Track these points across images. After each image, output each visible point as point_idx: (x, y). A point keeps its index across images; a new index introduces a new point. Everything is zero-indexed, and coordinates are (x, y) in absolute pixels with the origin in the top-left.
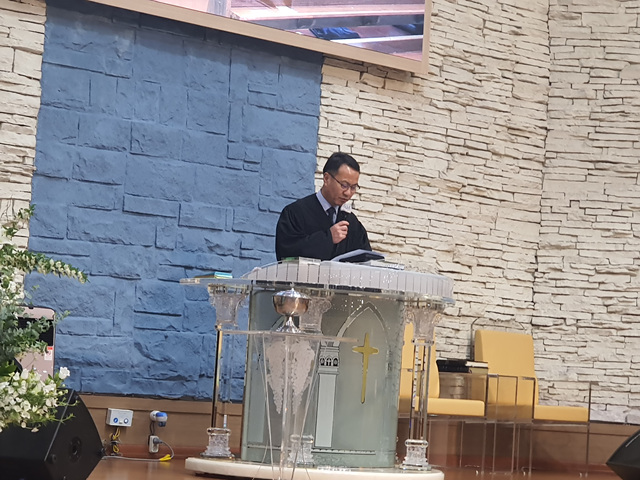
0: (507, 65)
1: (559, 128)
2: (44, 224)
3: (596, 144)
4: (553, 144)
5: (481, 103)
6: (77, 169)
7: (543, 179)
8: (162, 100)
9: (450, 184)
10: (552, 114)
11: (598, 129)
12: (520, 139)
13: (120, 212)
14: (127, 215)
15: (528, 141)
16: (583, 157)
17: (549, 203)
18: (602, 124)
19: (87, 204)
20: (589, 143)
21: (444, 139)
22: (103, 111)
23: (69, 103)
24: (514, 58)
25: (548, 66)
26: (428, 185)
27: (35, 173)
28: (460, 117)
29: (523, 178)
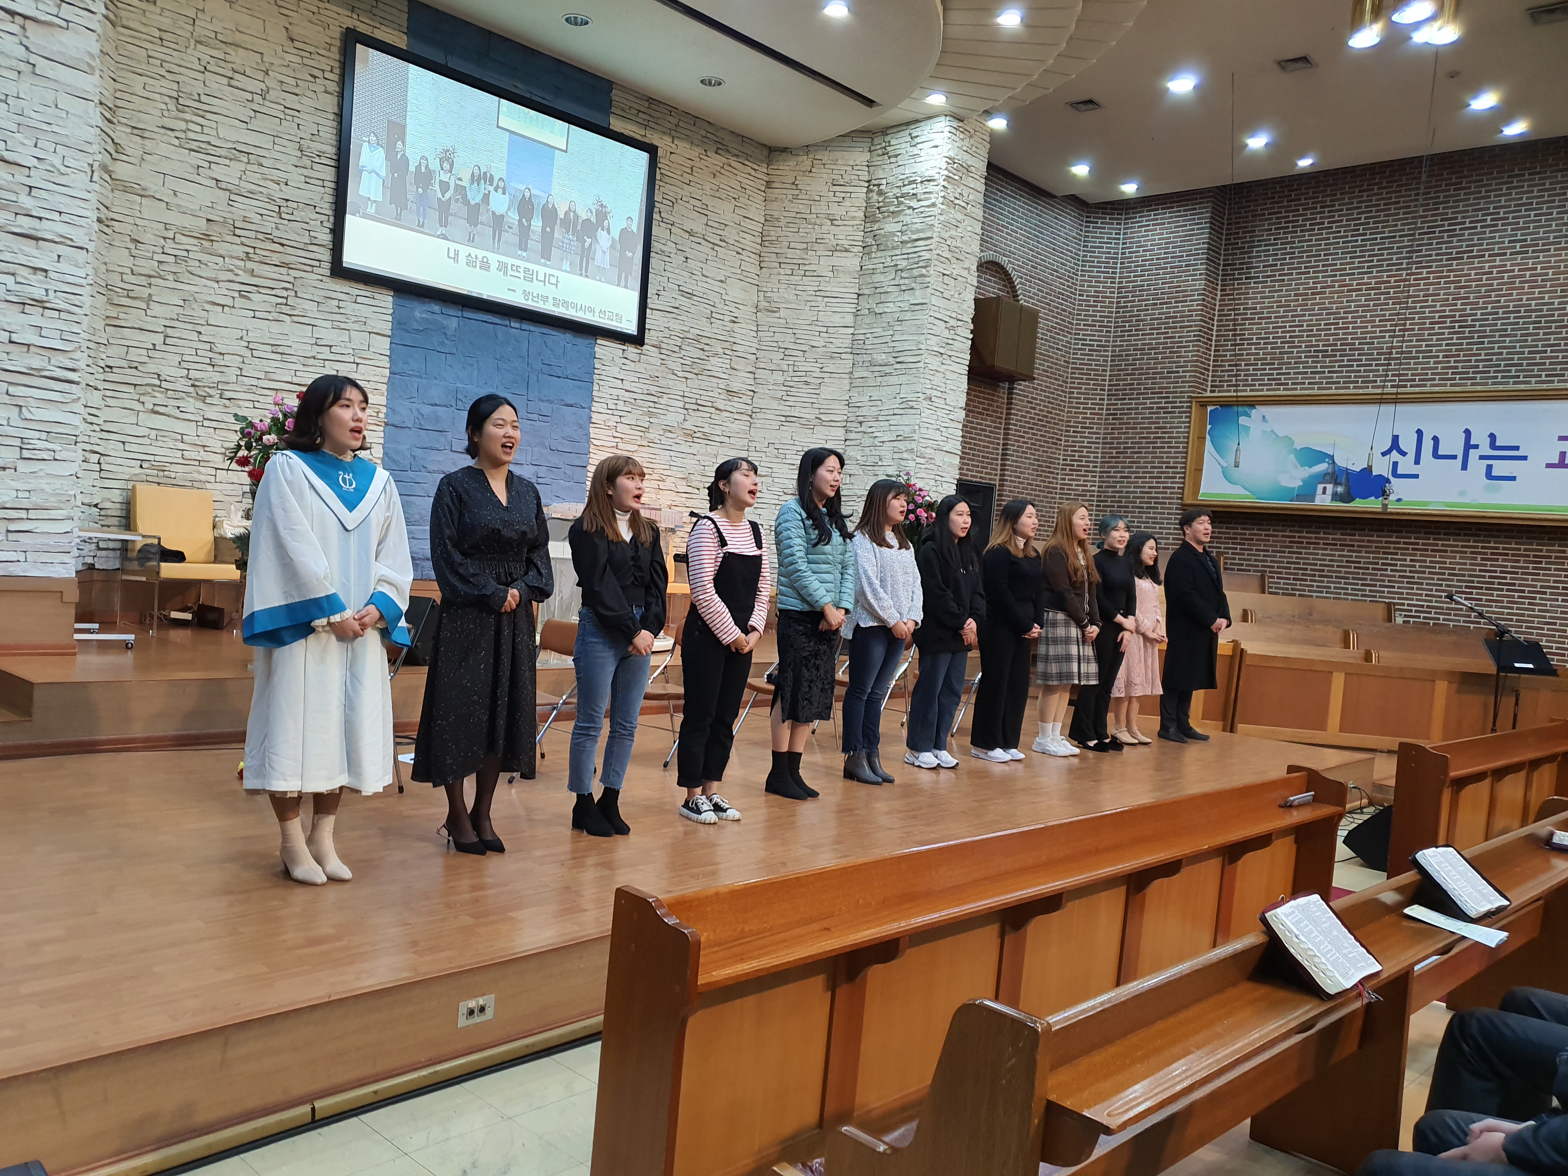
0: (727, 345)
1: (762, 391)
2: (394, 461)
3: (787, 403)
4: (759, 402)
5: (708, 373)
6: (417, 421)
7: (750, 427)
8: (479, 370)
9: (686, 431)
10: (758, 381)
11: (789, 393)
12: (735, 399)
13: (448, 452)
14: (453, 454)
15: (741, 400)
16: (778, 413)
17: (754, 444)
18: (792, 389)
19: (425, 446)
20: (783, 402)
21: (681, 399)
22: (436, 378)
23: (411, 373)
24: (733, 340)
25: (756, 346)
26: (670, 432)
27: (386, 424)
28: (694, 383)
29: (735, 426)
